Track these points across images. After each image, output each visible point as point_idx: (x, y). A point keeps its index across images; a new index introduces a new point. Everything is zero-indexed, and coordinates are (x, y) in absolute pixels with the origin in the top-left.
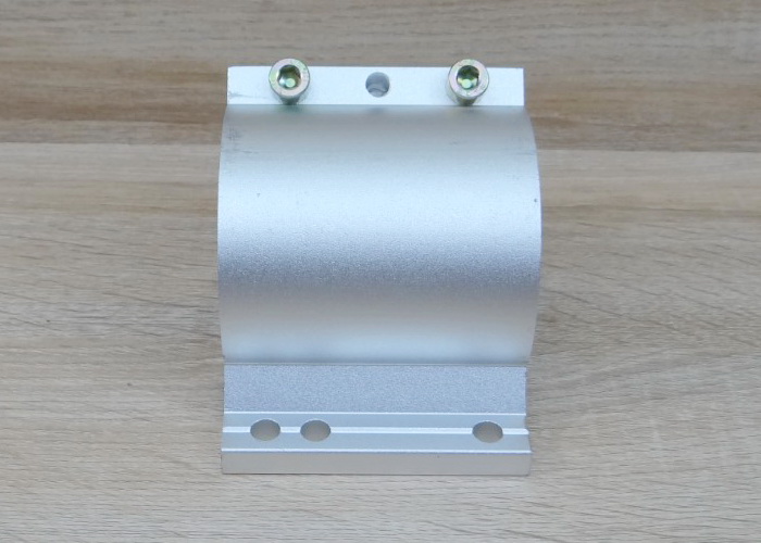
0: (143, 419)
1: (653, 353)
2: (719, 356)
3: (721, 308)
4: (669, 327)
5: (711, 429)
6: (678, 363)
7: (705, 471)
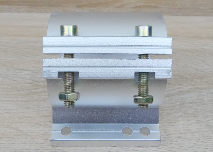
0: (7, 113)
1: (180, 88)
2: (202, 89)
3: (203, 71)
4: (186, 78)
5: (199, 117)
6: (189, 92)
7: (197, 133)
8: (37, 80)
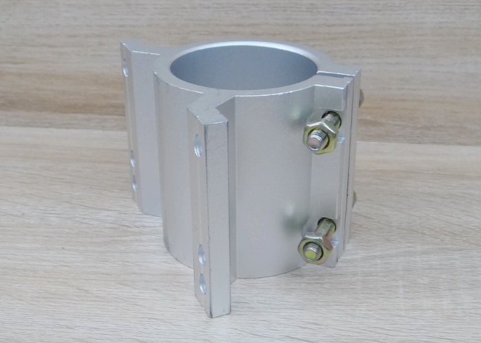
0: (65, 266)
1: (410, 247)
2: (454, 250)
3: (461, 225)
4: (423, 233)
5: (440, 288)
6: (424, 253)
7: (431, 311)
8: (127, 224)
